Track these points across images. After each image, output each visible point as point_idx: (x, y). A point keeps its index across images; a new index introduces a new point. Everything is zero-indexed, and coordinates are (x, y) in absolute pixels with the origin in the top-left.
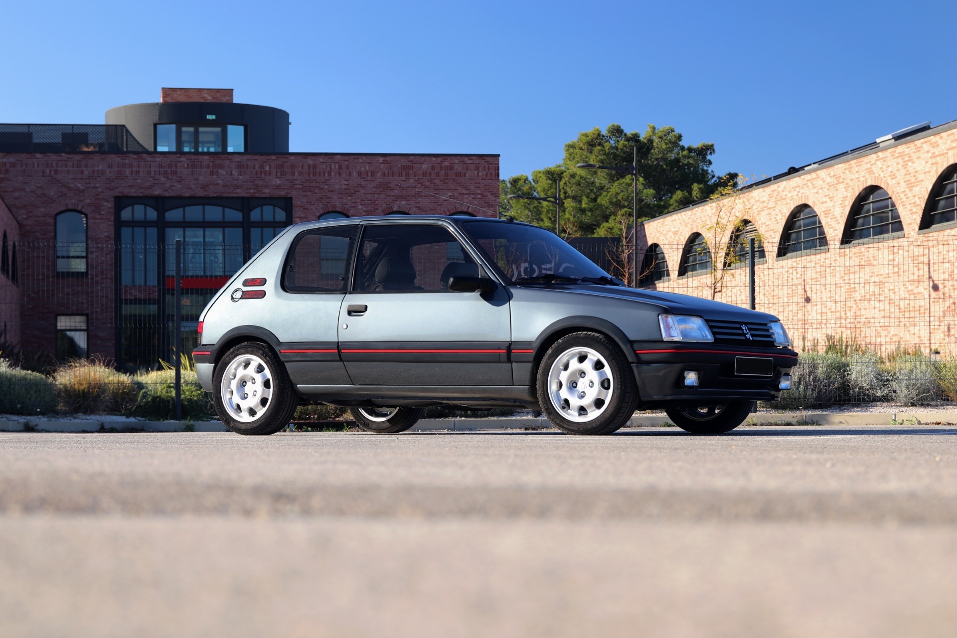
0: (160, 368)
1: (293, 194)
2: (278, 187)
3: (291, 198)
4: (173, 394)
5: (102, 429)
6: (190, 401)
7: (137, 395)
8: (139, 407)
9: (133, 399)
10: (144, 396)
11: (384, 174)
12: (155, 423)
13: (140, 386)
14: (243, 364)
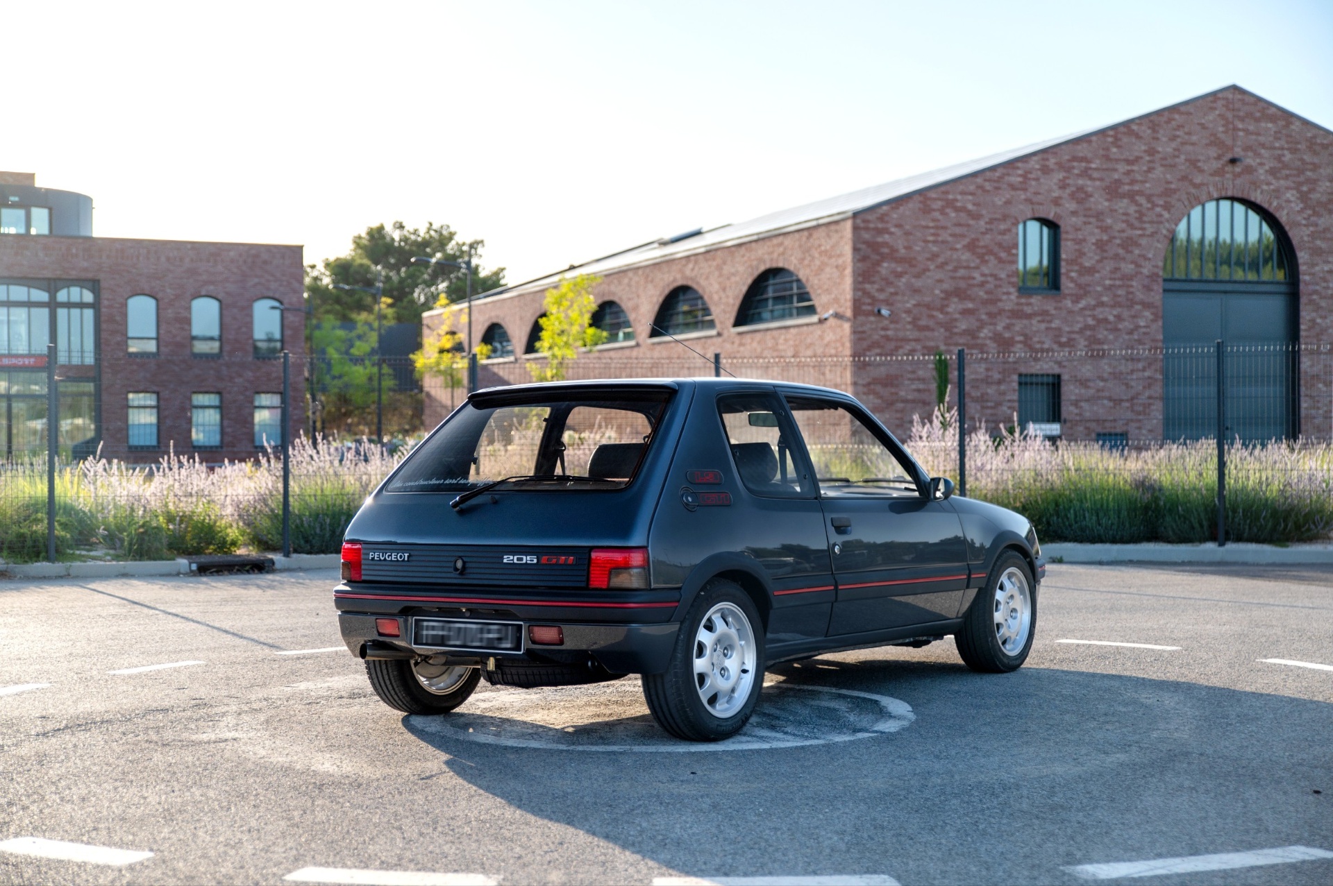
1: (101, 276)
2: (86, 270)
3: (99, 281)
11: (192, 260)
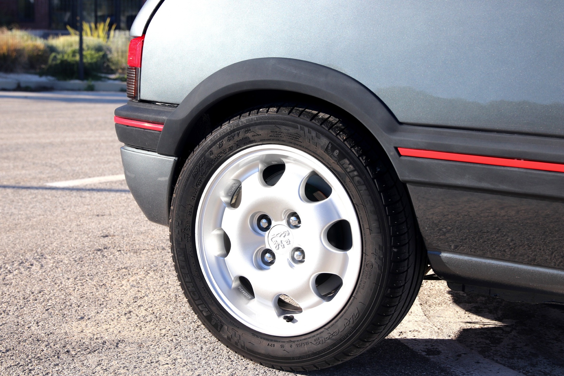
0: (68, 34)
4: (78, 58)
5: (19, 88)
6: (91, 64)
7: (48, 57)
8: (51, 67)
9: (45, 61)
10: (55, 58)
12: (62, 83)
13: (52, 49)
14: (261, 167)
